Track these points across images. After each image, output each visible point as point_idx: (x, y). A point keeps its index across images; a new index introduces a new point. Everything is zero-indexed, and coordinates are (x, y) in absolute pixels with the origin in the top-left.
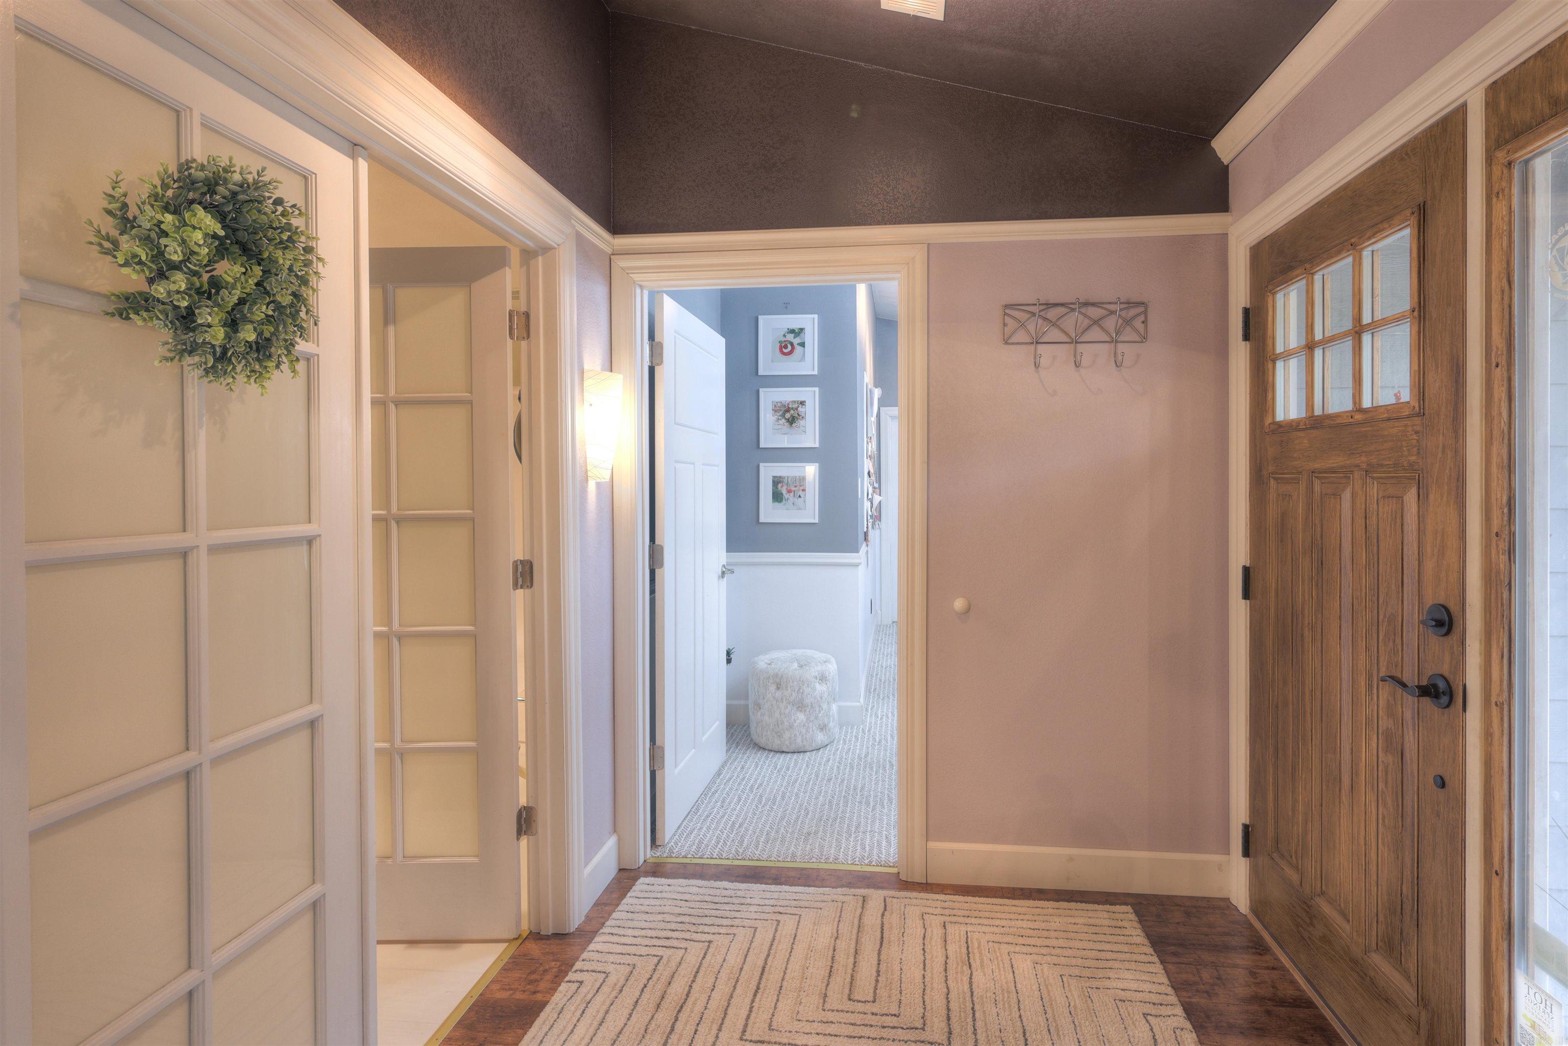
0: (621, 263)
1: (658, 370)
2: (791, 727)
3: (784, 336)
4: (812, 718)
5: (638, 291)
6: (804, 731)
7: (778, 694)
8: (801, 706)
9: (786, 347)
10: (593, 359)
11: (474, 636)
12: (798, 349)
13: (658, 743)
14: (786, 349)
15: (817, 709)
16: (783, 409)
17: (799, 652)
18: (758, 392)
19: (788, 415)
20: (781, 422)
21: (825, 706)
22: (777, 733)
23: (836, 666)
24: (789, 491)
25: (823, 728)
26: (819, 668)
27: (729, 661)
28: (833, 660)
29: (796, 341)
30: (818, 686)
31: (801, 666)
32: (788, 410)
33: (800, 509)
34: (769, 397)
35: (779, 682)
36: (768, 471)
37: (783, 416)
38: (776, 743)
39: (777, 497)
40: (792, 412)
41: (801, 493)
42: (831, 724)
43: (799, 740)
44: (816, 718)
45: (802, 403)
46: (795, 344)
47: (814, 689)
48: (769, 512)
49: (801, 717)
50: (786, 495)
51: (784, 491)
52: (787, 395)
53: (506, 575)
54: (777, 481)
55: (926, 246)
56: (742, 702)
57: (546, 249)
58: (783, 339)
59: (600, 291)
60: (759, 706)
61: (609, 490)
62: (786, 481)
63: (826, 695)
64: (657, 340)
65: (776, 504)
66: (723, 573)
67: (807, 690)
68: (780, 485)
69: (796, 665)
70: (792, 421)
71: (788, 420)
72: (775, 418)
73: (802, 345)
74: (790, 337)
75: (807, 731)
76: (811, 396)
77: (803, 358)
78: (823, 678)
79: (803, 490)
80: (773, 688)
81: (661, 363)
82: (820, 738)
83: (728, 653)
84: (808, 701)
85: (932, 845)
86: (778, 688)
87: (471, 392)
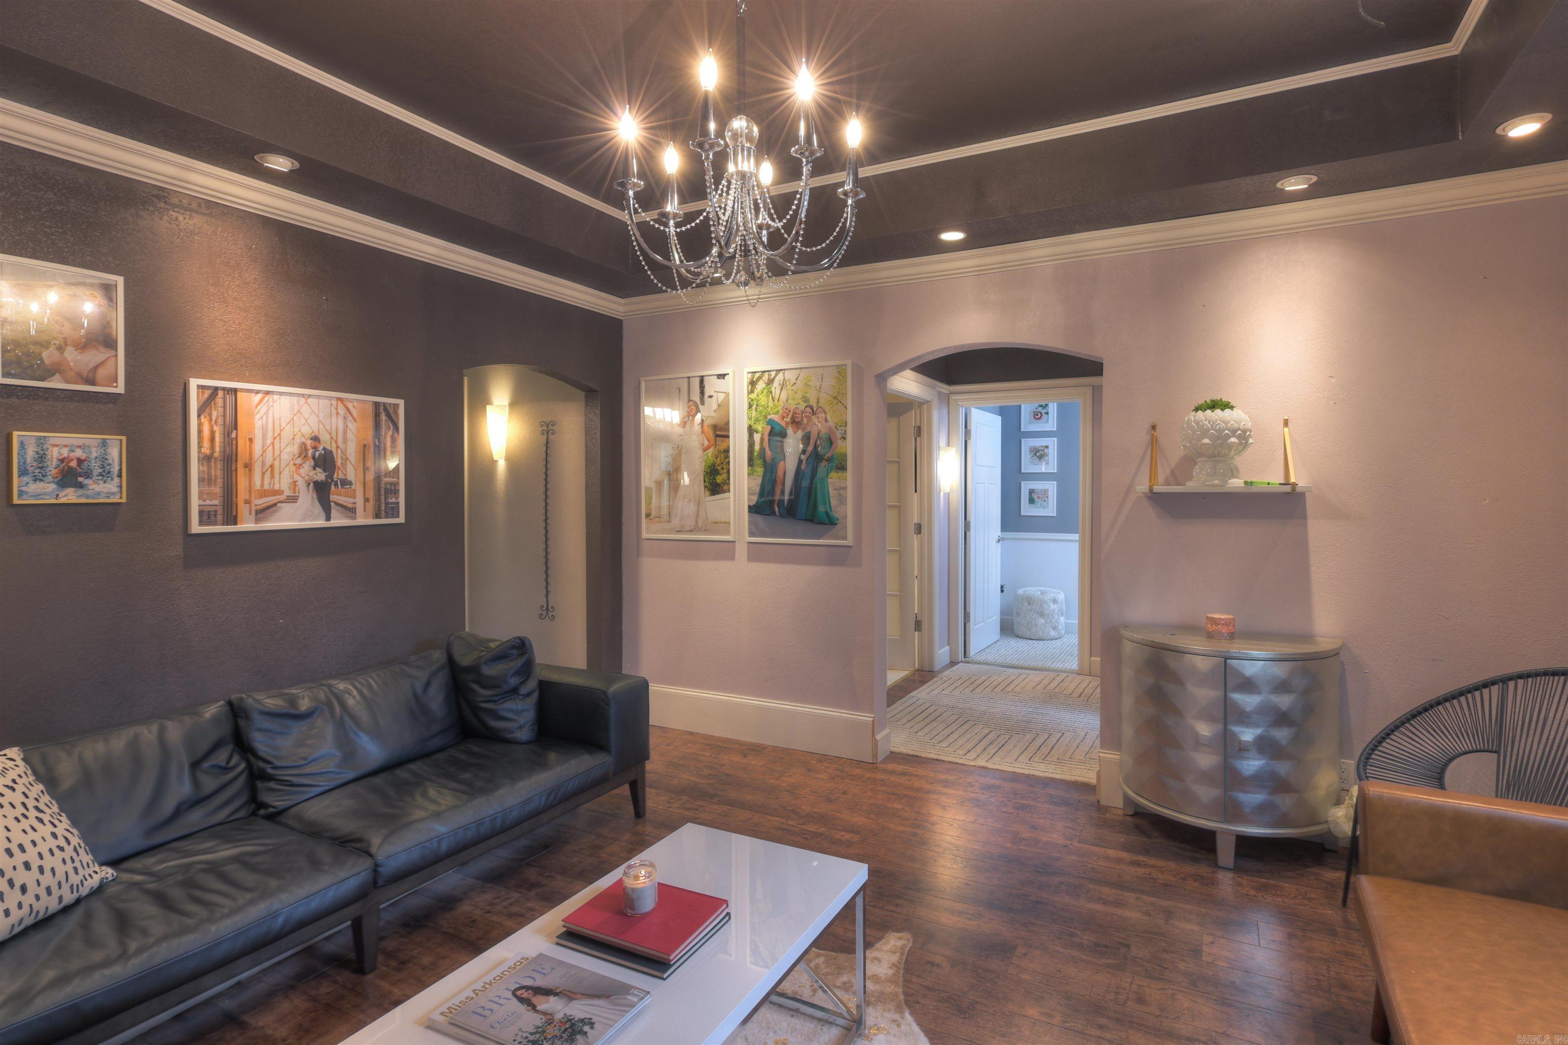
0: (953, 397)
1: (968, 442)
2: (1036, 625)
3: (1037, 408)
4: (1048, 622)
5: (961, 408)
6: (1043, 628)
7: (1029, 607)
8: (1042, 614)
9: (1037, 415)
10: (943, 442)
11: (899, 552)
12: (1045, 416)
13: (967, 611)
14: (1037, 416)
15: (1051, 617)
16: (1035, 451)
17: (1042, 588)
18: (1021, 440)
19: (1038, 454)
20: (1034, 458)
21: (1056, 616)
22: (1028, 628)
23: (1063, 596)
24: (1039, 498)
25: (1055, 628)
26: (1053, 595)
27: (1002, 591)
28: (1062, 593)
29: (1043, 411)
30: (1051, 605)
31: (1042, 594)
32: (1038, 451)
33: (1044, 508)
34: (1027, 444)
35: (1030, 600)
36: (1026, 486)
37: (1035, 454)
38: (1028, 634)
39: (1032, 501)
40: (1041, 452)
41: (1046, 499)
42: (1060, 627)
43: (1040, 633)
44: (1051, 622)
45: (1047, 447)
46: (1043, 413)
47: (1049, 606)
48: (1027, 510)
49: (1042, 621)
50: (1036, 500)
51: (1035, 497)
52: (1039, 442)
53: (912, 529)
54: (1031, 492)
55: (1091, 387)
56: (1010, 617)
57: (927, 402)
58: (1036, 410)
59: (945, 411)
60: (1018, 614)
61: (948, 495)
62: (1037, 491)
63: (1057, 610)
64: (968, 428)
65: (1031, 505)
66: (999, 540)
67: (1045, 606)
68: (1033, 494)
69: (1039, 593)
70: (1041, 457)
71: (1038, 457)
72: (1030, 456)
73: (1047, 413)
74: (1040, 409)
75: (1045, 628)
76: (1052, 444)
77: (1047, 421)
78: (1055, 601)
79: (1047, 497)
80: (1026, 604)
81: (970, 439)
82: (1053, 633)
83: (1002, 587)
84: (1046, 612)
85: (1092, 658)
86: (1029, 604)
87: (899, 458)
